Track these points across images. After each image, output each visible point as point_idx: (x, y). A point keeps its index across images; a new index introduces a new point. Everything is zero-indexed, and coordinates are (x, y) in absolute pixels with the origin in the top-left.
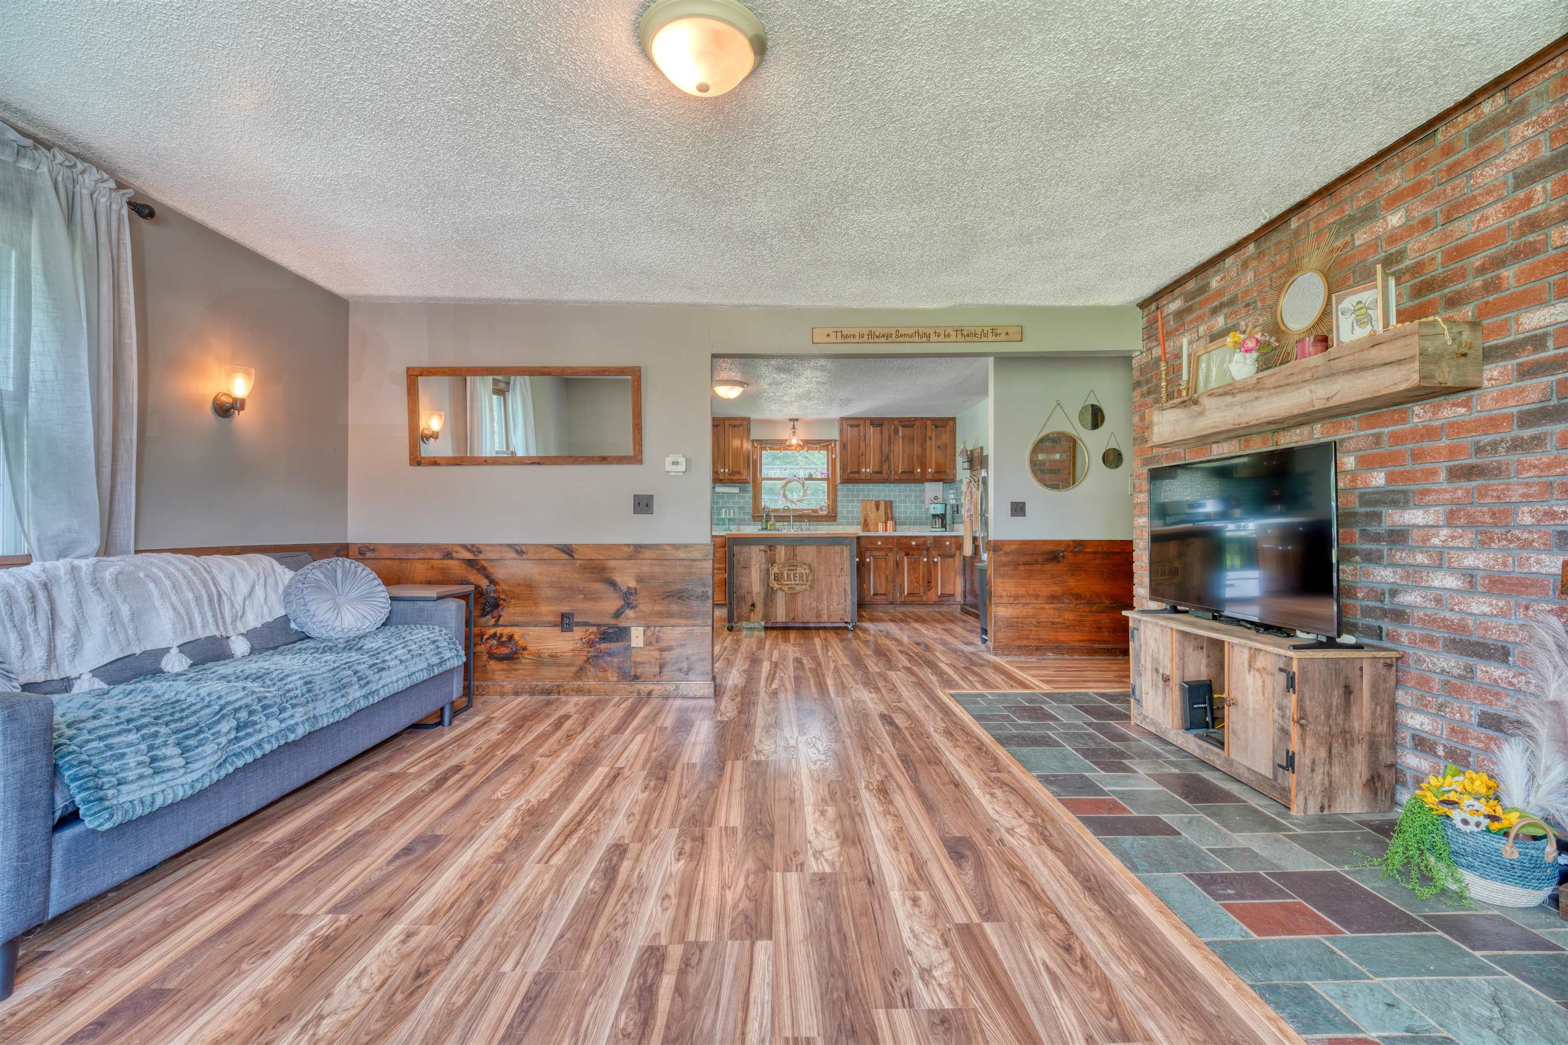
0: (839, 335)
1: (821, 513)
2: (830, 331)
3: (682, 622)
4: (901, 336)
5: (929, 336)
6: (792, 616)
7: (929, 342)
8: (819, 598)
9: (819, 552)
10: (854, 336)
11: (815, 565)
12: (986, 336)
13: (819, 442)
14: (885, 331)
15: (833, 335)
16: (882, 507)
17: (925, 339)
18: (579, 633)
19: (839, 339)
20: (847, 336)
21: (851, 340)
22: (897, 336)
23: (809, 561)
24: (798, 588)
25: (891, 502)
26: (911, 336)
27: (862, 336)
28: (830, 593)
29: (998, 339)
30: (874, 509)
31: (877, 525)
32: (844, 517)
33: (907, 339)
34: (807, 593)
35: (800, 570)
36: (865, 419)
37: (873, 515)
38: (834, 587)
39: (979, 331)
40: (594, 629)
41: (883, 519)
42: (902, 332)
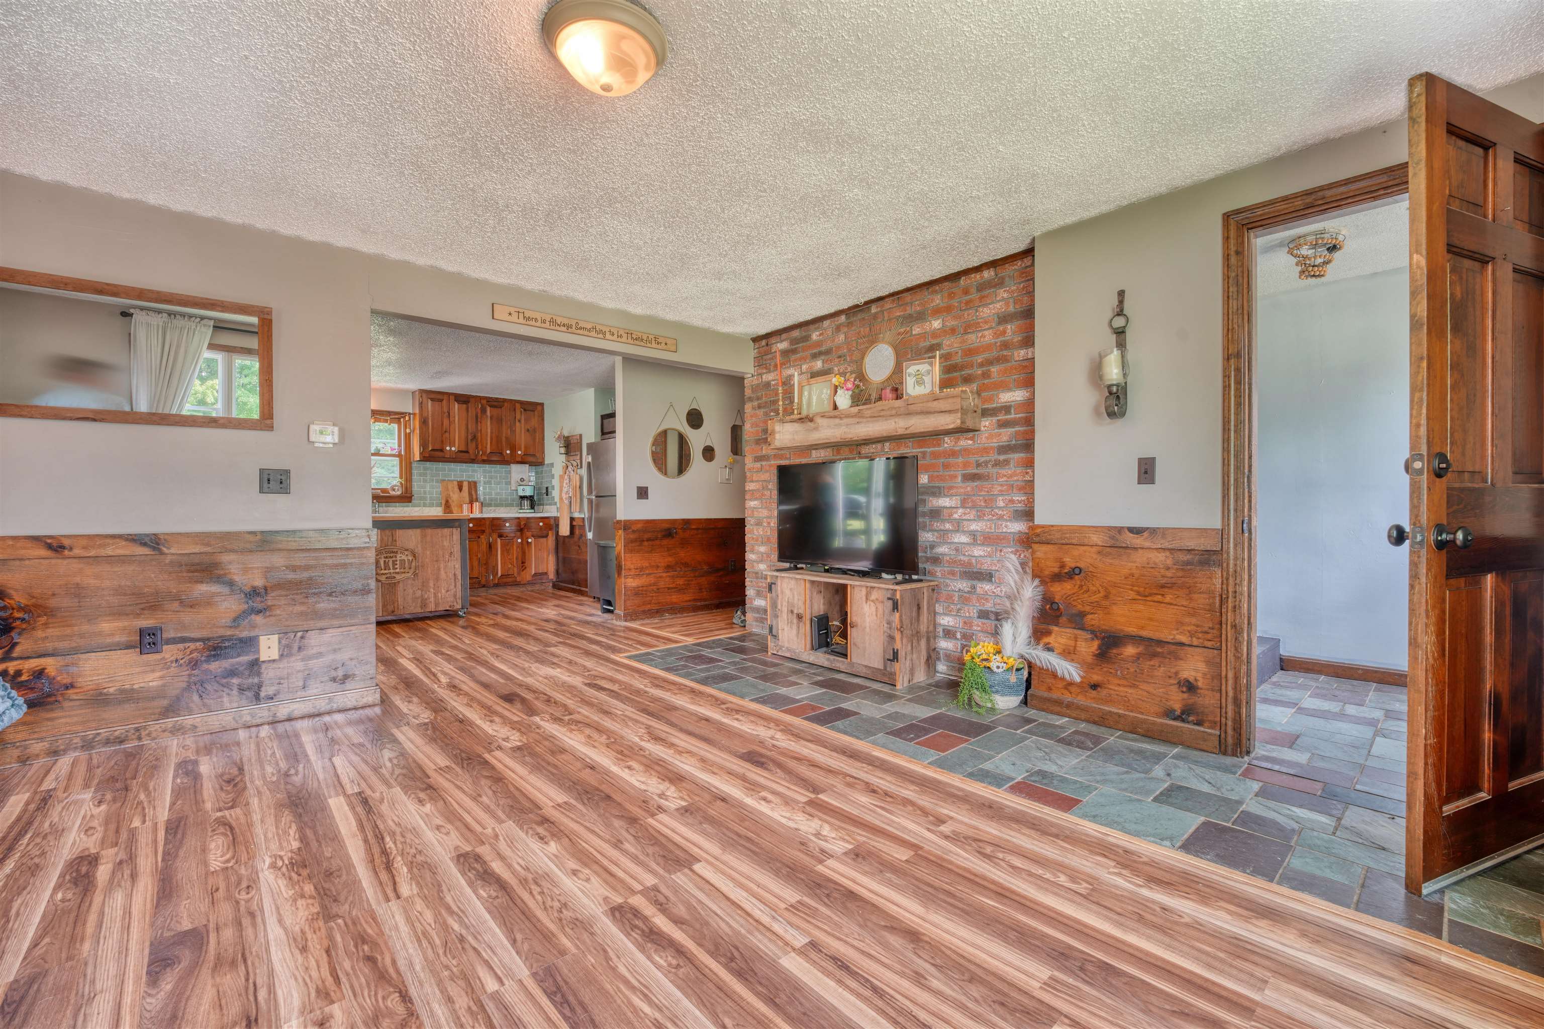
0: (521, 315)
1: (392, 493)
2: (512, 310)
3: (336, 622)
4: (581, 328)
5: (604, 334)
6: (390, 608)
7: (604, 338)
8: (424, 586)
9: (424, 536)
10: (536, 320)
11: (419, 550)
12: (650, 342)
13: (389, 413)
14: (566, 321)
15: (515, 315)
16: (465, 485)
17: (601, 336)
18: (169, 652)
19: (521, 320)
20: (528, 319)
21: (533, 323)
22: (577, 328)
23: (411, 545)
24: (398, 577)
25: (475, 483)
26: (589, 330)
27: (544, 322)
28: (437, 579)
29: (659, 346)
30: (456, 489)
31: (461, 506)
32: (421, 499)
33: (586, 333)
34: (410, 582)
35: (400, 557)
36: (448, 394)
37: (455, 496)
38: (442, 572)
39: (645, 338)
40: (199, 645)
41: (467, 499)
42: (581, 324)
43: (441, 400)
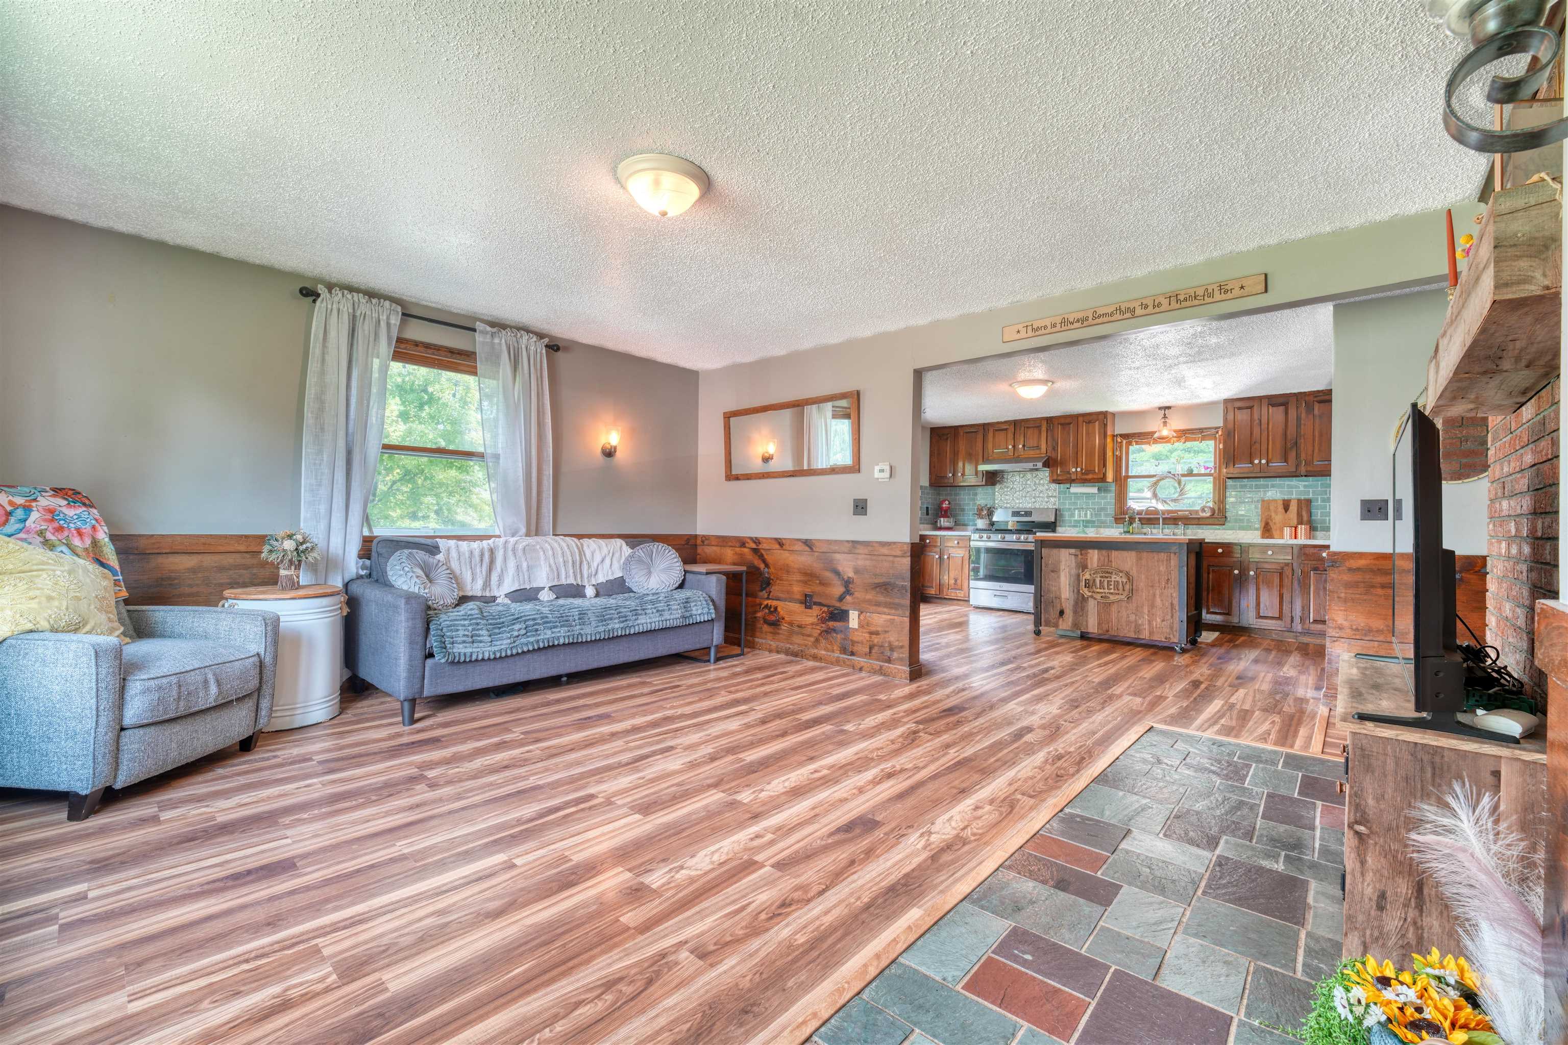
0: (1030, 328)
2: (1020, 327)
3: (885, 610)
4: (1099, 316)
5: (1133, 311)
7: (1134, 317)
8: (1138, 611)
9: (1139, 559)
10: (1045, 327)
11: (1134, 573)
12: (1211, 295)
13: (1201, 430)
14: (1079, 315)
15: (1023, 331)
16: (1293, 508)
17: (1128, 315)
18: (816, 610)
19: (1030, 333)
20: (1038, 329)
21: (1043, 331)
22: (1094, 318)
23: (1126, 567)
24: (1112, 598)
25: (1309, 502)
26: (1112, 314)
27: (1054, 326)
28: (1152, 606)
29: (1229, 295)
30: (1281, 509)
31: (1282, 531)
32: (1236, 521)
33: (1105, 319)
34: (1124, 604)
35: (1114, 578)
36: (1260, 398)
37: (1278, 517)
38: (1158, 600)
39: (1200, 292)
40: (825, 609)
41: (1295, 522)
42: (1100, 311)
43: (1251, 408)
